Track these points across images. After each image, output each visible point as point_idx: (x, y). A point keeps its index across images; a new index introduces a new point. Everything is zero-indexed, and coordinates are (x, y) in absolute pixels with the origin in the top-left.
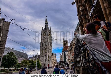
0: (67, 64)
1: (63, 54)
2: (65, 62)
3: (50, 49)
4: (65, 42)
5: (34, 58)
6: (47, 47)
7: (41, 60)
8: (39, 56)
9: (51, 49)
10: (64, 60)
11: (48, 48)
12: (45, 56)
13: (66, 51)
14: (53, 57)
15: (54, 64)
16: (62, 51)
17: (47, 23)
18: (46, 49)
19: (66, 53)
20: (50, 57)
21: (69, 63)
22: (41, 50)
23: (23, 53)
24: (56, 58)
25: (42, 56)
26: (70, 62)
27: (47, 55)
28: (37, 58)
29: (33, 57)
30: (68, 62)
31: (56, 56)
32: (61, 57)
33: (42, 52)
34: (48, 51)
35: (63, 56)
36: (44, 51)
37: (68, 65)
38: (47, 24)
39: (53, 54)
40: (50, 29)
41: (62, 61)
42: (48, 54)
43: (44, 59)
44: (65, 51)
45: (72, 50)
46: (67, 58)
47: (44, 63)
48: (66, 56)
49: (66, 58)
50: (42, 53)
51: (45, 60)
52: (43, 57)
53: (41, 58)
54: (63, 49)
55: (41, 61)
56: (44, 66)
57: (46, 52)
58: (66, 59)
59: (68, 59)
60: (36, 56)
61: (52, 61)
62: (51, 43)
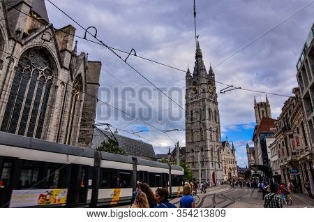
0: (274, 174)
1: (259, 145)
2: (266, 168)
3: (215, 129)
5: (170, 156)
6: (204, 125)
7: (191, 160)
8: (183, 151)
9: (218, 131)
10: (261, 163)
11: (208, 127)
12: (202, 150)
13: (270, 134)
14: (225, 155)
15: (230, 174)
16: (255, 136)
17: (199, 56)
18: (202, 130)
19: (269, 142)
20: (215, 154)
21: (279, 172)
22: (189, 132)
23: (140, 142)
24: (234, 156)
25: (193, 151)
26: (283, 168)
27: (206, 147)
28: (178, 154)
29: (169, 154)
30: (276, 169)
31: (233, 150)
32: (251, 152)
33: (193, 138)
34: (208, 137)
35: (259, 151)
36: (197, 137)
37: (278, 178)
38: (201, 57)
39: (224, 144)
40: (211, 71)
41: (255, 166)
42: (209, 143)
43: (200, 159)
44: (266, 134)
45: (289, 129)
46: (273, 158)
47: (200, 172)
48: (269, 150)
49: (269, 156)
50: (193, 142)
51: (202, 162)
52: (194, 154)
53: (190, 154)
54: (256, 128)
55: (191, 165)
56: (200, 179)
57: (203, 140)
58: (269, 158)
59: (276, 158)
60: (175, 151)
61: (224, 166)
62: (217, 113)
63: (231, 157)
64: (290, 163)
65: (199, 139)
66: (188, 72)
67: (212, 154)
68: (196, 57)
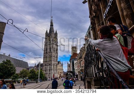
0: (76, 74)
1: (71, 63)
2: (73, 72)
4: (74, 48)
5: (35, 67)
6: (51, 54)
7: (45, 69)
8: (42, 65)
9: (57, 57)
10: (72, 70)
11: (53, 55)
12: (50, 65)
13: (75, 59)
14: (59, 67)
15: (60, 74)
16: (70, 59)
18: (51, 57)
19: (75, 62)
21: (78, 74)
22: (45, 57)
23: (22, 61)
24: (62, 67)
25: (46, 65)
26: (79, 72)
27: (51, 63)
28: (40, 67)
29: (35, 66)
30: (77, 72)
31: (62, 65)
32: (69, 66)
33: (46, 60)
34: (53, 60)
35: (71, 66)
36: (48, 59)
37: (77, 76)
38: (53, 26)
39: (59, 62)
40: (56, 32)
41: (70, 71)
42: (53, 62)
43: (49, 69)
45: (82, 58)
47: (48, 74)
48: (75, 65)
49: (75, 67)
50: (46, 62)
51: (49, 70)
53: (45, 67)
54: (71, 57)
55: (45, 71)
56: (48, 77)
57: (51, 61)
59: (77, 68)
60: (38, 65)
61: (58, 71)
62: (57, 50)
63: (61, 68)
64: (81, 70)
65: (49, 60)
66: (47, 32)
67: (54, 67)
68: (51, 26)
